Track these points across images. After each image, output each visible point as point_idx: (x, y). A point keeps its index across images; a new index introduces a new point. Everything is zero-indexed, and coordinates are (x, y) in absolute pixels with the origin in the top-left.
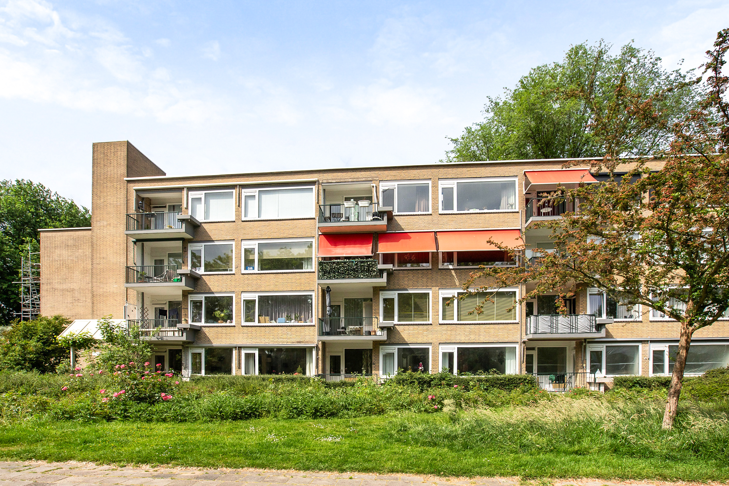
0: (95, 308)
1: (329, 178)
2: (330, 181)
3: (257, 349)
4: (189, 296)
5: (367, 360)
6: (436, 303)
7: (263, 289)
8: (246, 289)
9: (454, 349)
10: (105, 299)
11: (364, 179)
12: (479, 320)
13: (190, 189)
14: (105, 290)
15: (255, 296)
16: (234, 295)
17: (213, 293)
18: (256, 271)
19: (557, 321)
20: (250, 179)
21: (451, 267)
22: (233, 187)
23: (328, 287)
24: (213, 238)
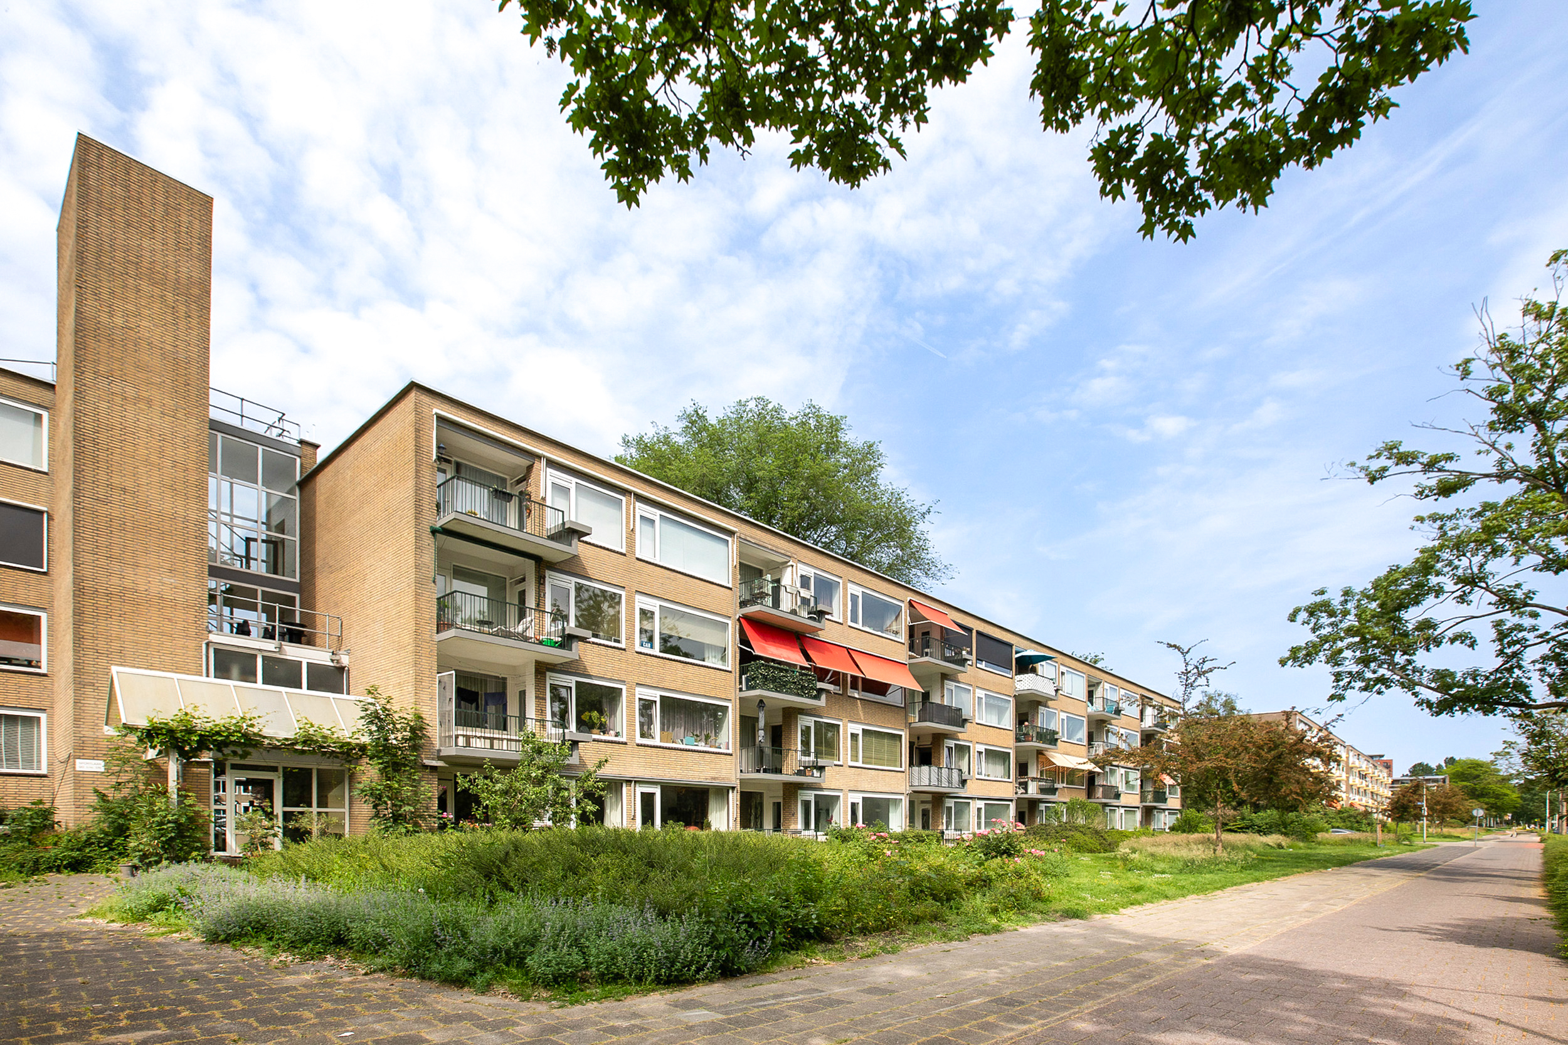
0: (88, 628)
1: (748, 534)
2: (748, 539)
3: (659, 787)
4: (548, 674)
5: (756, 808)
6: (845, 739)
7: (666, 685)
8: (643, 681)
9: (858, 798)
10: (127, 608)
11: (783, 552)
12: (875, 764)
13: (551, 463)
14: (128, 584)
15: (655, 695)
16: (624, 688)
17: (589, 676)
18: (656, 651)
19: (920, 773)
20: (648, 488)
21: (856, 696)
22: (625, 492)
23: (761, 701)
24: (591, 573)
